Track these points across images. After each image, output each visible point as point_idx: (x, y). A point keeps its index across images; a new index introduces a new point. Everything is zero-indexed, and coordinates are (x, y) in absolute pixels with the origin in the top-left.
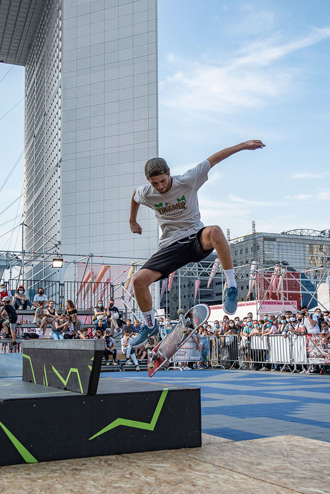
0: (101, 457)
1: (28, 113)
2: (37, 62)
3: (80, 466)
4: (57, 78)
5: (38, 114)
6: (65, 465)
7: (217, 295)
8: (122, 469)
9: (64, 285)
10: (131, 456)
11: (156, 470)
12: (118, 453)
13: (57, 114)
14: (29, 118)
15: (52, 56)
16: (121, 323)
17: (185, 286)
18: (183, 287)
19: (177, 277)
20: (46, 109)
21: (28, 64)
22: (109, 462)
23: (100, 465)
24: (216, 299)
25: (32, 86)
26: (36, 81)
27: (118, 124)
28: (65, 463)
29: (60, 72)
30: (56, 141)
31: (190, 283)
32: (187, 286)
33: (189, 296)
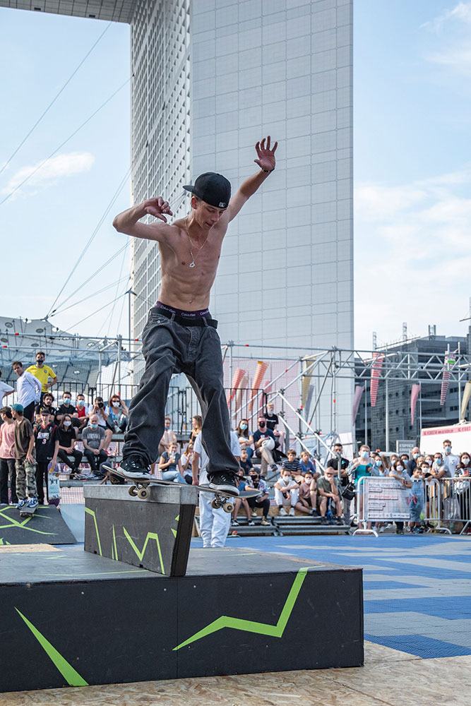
0: (193, 679)
1: (136, 104)
2: (150, 16)
3: (155, 693)
4: (184, 43)
5: (152, 106)
6: (129, 691)
7: (452, 409)
8: (219, 701)
9: (186, 393)
10: (243, 679)
11: (274, 703)
12: (222, 674)
13: (184, 105)
14: (138, 113)
15: (174, 4)
16: (278, 456)
17: (397, 394)
18: (394, 396)
19: (384, 381)
20: (166, 98)
21: (135, 19)
22: (203, 689)
23: (187, 692)
24: (450, 416)
25: (143, 58)
26: (148, 49)
27: (286, 119)
28: (132, 687)
29: (188, 32)
30: (183, 151)
31: (406, 390)
32: (400, 394)
33: (404, 411)
